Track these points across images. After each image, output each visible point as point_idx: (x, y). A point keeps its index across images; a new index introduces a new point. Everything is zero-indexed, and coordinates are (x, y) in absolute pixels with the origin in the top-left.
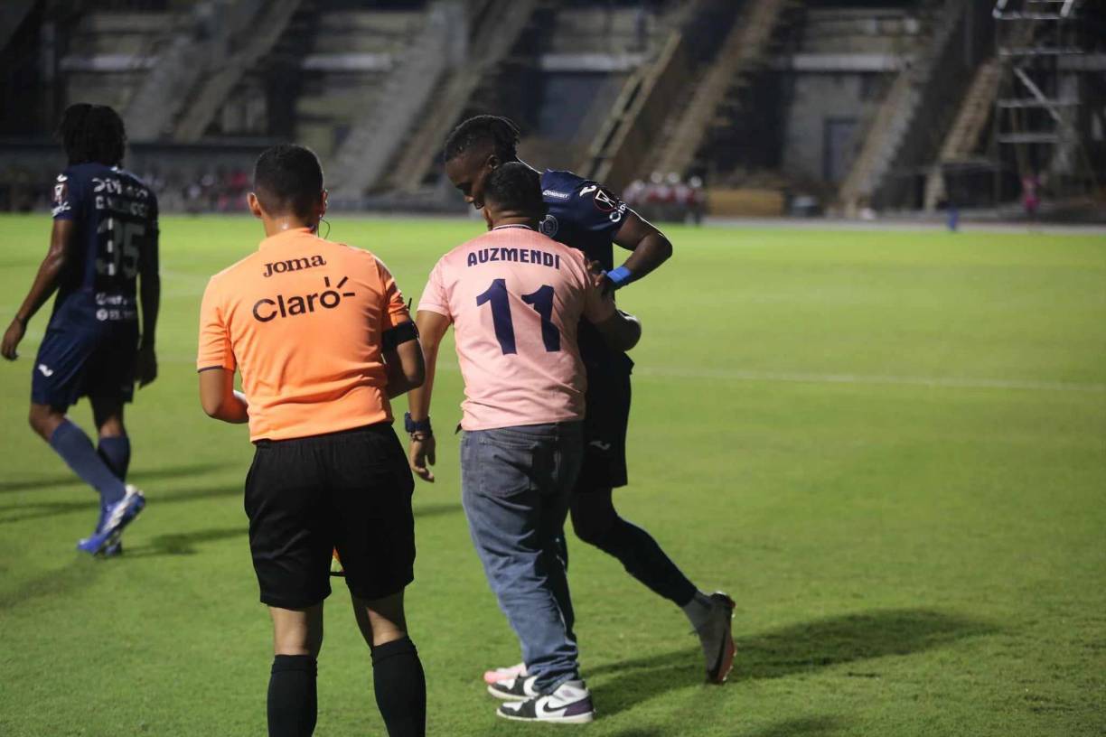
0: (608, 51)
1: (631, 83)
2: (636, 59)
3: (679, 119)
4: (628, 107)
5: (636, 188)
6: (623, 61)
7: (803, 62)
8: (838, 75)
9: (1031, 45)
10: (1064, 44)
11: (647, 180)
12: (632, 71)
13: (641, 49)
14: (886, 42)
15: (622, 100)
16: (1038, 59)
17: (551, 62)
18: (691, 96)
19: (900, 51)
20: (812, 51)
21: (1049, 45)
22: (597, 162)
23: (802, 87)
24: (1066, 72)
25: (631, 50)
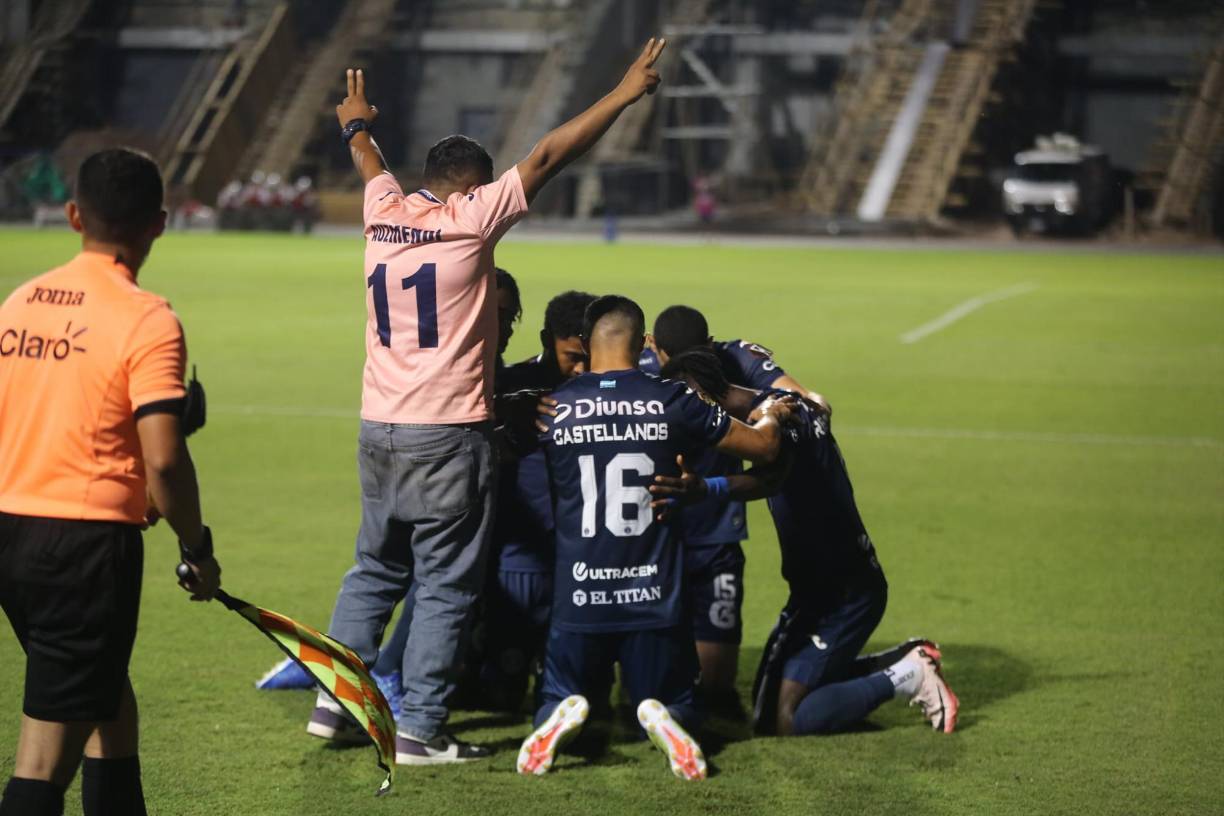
0: (199, 24)
1: (229, 63)
2: (234, 35)
3: (285, 107)
4: (223, 92)
5: (232, 189)
6: (218, 38)
7: (432, 40)
8: (476, 56)
9: (702, 22)
10: (740, 22)
11: (245, 181)
12: (228, 49)
13: (240, 23)
14: (532, 17)
15: (217, 85)
16: (711, 39)
17: (131, 37)
18: (299, 80)
19: (549, 28)
20: (443, 27)
21: (724, 22)
22: (187, 158)
23: (432, 70)
24: (744, 56)
25: (227, 24)
